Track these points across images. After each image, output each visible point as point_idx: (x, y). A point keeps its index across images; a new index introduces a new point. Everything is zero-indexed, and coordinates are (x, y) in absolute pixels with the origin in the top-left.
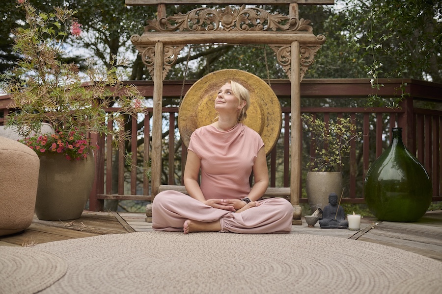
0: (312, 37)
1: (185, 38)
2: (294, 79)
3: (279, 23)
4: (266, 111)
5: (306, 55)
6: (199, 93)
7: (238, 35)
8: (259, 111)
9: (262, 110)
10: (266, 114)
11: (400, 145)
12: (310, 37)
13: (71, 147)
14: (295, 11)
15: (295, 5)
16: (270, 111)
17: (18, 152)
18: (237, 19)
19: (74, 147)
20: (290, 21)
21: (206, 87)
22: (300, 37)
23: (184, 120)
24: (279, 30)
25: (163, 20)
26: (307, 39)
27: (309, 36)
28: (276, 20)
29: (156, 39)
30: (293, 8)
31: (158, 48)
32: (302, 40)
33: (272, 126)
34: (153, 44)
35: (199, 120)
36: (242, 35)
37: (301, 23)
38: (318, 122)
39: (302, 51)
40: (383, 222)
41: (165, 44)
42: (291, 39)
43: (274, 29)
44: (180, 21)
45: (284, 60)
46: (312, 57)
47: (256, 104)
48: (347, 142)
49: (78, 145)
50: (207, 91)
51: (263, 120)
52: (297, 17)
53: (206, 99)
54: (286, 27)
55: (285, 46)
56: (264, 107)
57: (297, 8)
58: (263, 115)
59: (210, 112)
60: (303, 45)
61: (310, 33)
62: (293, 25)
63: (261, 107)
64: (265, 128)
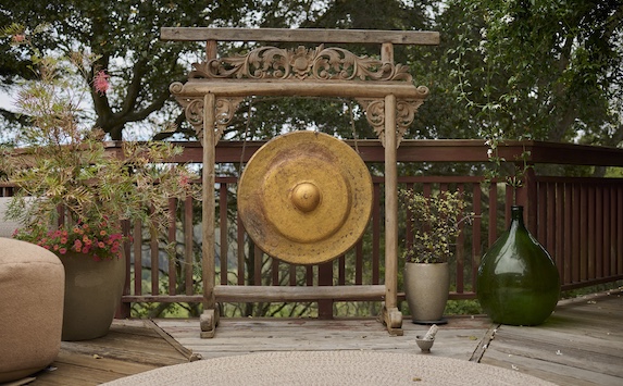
0: (412, 89)
1: (245, 89)
2: (389, 143)
3: (368, 69)
4: (353, 187)
5: (405, 113)
6: (265, 164)
7: (316, 85)
8: (345, 187)
9: (348, 185)
10: (353, 190)
11: (521, 228)
12: (410, 89)
13: (101, 245)
14: (389, 55)
15: (388, 45)
16: (358, 186)
17: (43, 264)
18: (314, 62)
19: (106, 244)
20: (383, 67)
21: (274, 154)
22: (397, 89)
23: (245, 199)
24: (368, 79)
25: (214, 63)
26: (406, 93)
27: (407, 87)
28: (366, 66)
29: (206, 89)
30: (387, 49)
31: (208, 101)
32: (399, 93)
33: (361, 206)
34: (202, 95)
35: (267, 199)
36: (322, 85)
37: (397, 69)
38: (418, 198)
39: (399, 107)
40: (502, 327)
41: (217, 96)
42: (385, 91)
43: (363, 78)
44: (237, 64)
45: (375, 118)
46: (412, 115)
47: (341, 178)
48: (456, 225)
49: (111, 242)
50: (275, 161)
51: (350, 198)
52: (392, 62)
53: (274, 171)
54: (379, 75)
55: (377, 100)
56: (351, 181)
57: (391, 50)
58: (349, 191)
59: (281, 189)
60: (401, 99)
61: (409, 84)
62: (387, 72)
63: (347, 181)
64: (353, 209)
